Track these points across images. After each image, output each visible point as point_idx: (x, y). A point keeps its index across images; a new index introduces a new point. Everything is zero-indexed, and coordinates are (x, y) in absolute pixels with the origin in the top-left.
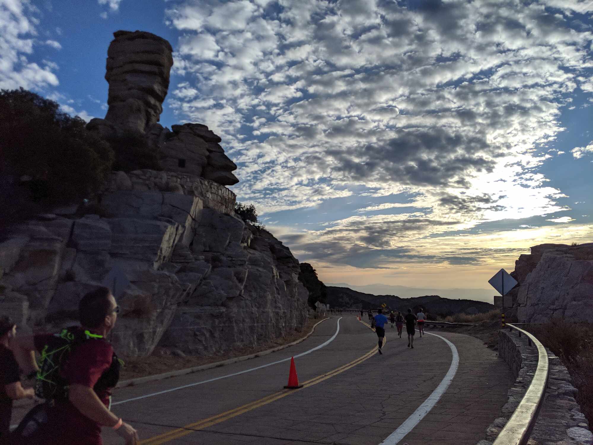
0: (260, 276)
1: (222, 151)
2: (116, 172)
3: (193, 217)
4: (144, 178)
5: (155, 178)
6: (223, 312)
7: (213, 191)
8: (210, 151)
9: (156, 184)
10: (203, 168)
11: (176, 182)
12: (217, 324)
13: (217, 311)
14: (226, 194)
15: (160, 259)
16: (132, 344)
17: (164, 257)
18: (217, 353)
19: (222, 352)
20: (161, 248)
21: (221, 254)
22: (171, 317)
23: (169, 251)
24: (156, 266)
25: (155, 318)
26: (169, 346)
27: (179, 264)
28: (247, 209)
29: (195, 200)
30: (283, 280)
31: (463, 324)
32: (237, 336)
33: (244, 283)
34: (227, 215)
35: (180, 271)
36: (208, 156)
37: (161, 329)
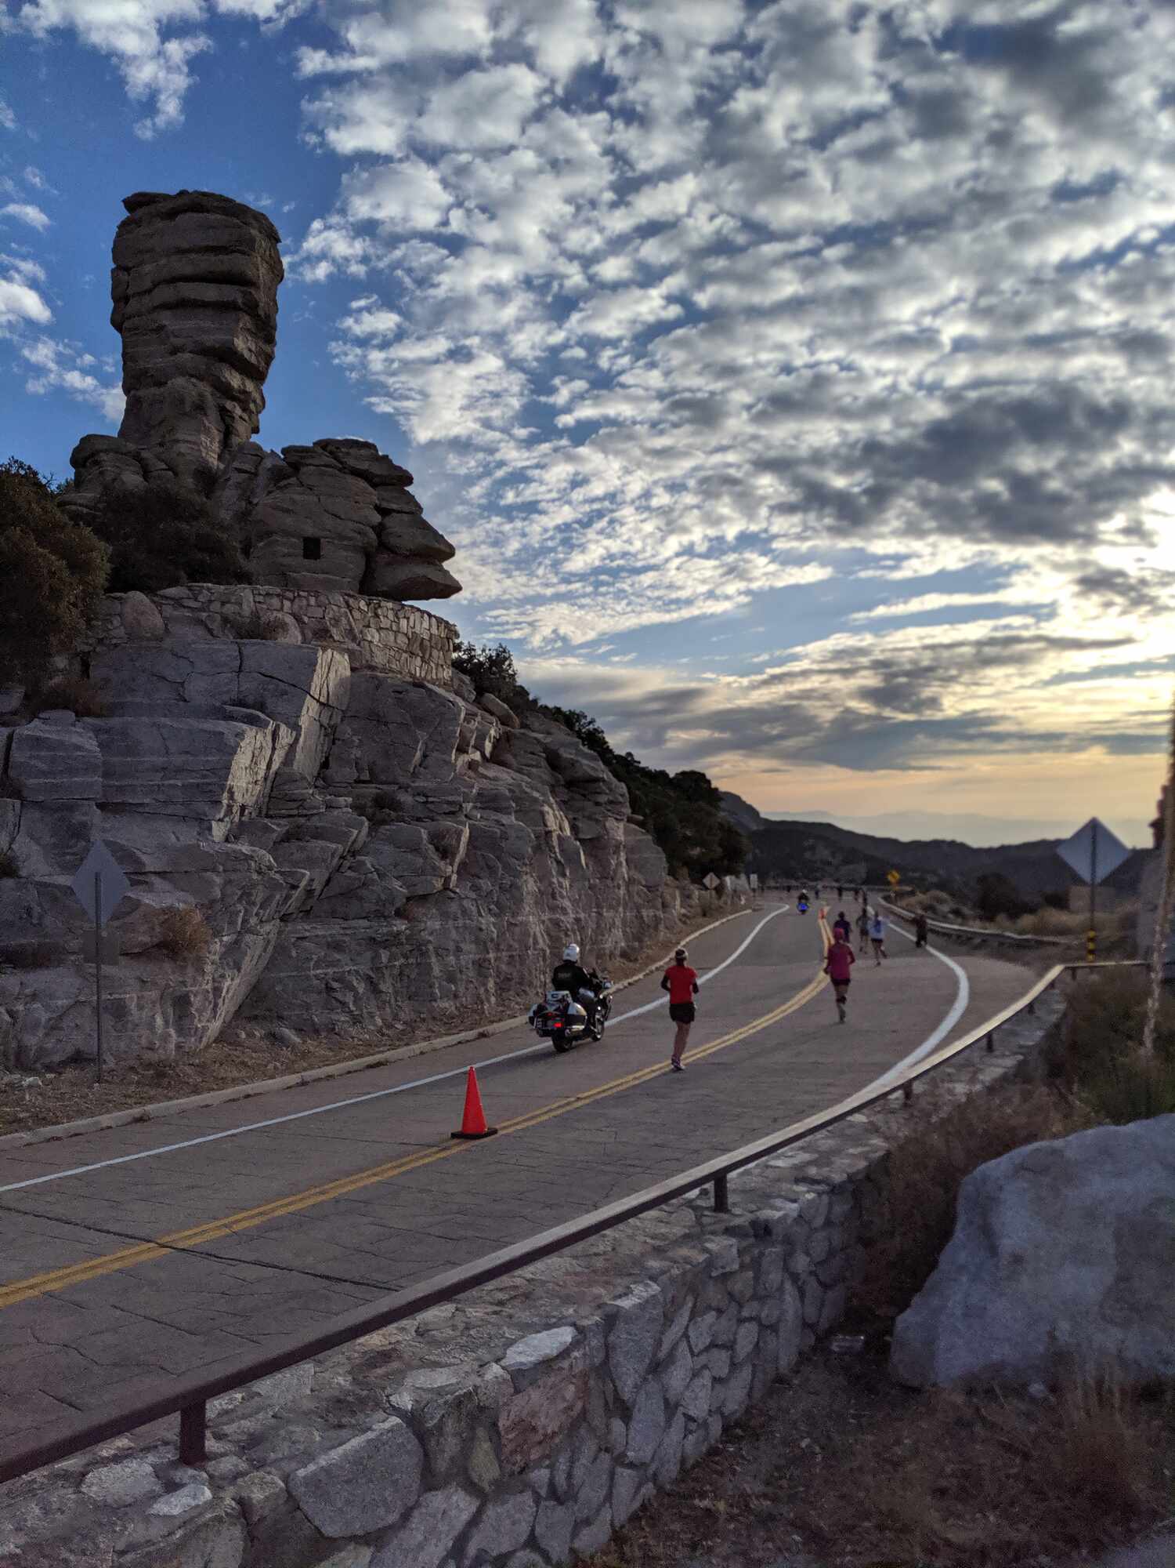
0: (504, 837)
1: (415, 509)
2: (121, 594)
3: (322, 700)
4: (192, 604)
5: (223, 604)
6: (399, 933)
7: (385, 623)
8: (384, 512)
9: (225, 620)
10: (369, 557)
11: (281, 610)
12: (384, 959)
13: (385, 930)
14: (423, 628)
15: (229, 813)
16: (159, 1021)
17: (243, 808)
18: (384, 1030)
19: (399, 1026)
20: (231, 788)
21: (400, 788)
22: (265, 950)
23: (256, 792)
24: (219, 831)
25: (216, 958)
26: (265, 1018)
27: (282, 822)
28: (491, 656)
29: (323, 657)
30: (582, 836)
31: (1046, 939)
32: (441, 987)
33: (458, 860)
34: (418, 684)
35: (287, 838)
36: (381, 524)
37: (237, 981)
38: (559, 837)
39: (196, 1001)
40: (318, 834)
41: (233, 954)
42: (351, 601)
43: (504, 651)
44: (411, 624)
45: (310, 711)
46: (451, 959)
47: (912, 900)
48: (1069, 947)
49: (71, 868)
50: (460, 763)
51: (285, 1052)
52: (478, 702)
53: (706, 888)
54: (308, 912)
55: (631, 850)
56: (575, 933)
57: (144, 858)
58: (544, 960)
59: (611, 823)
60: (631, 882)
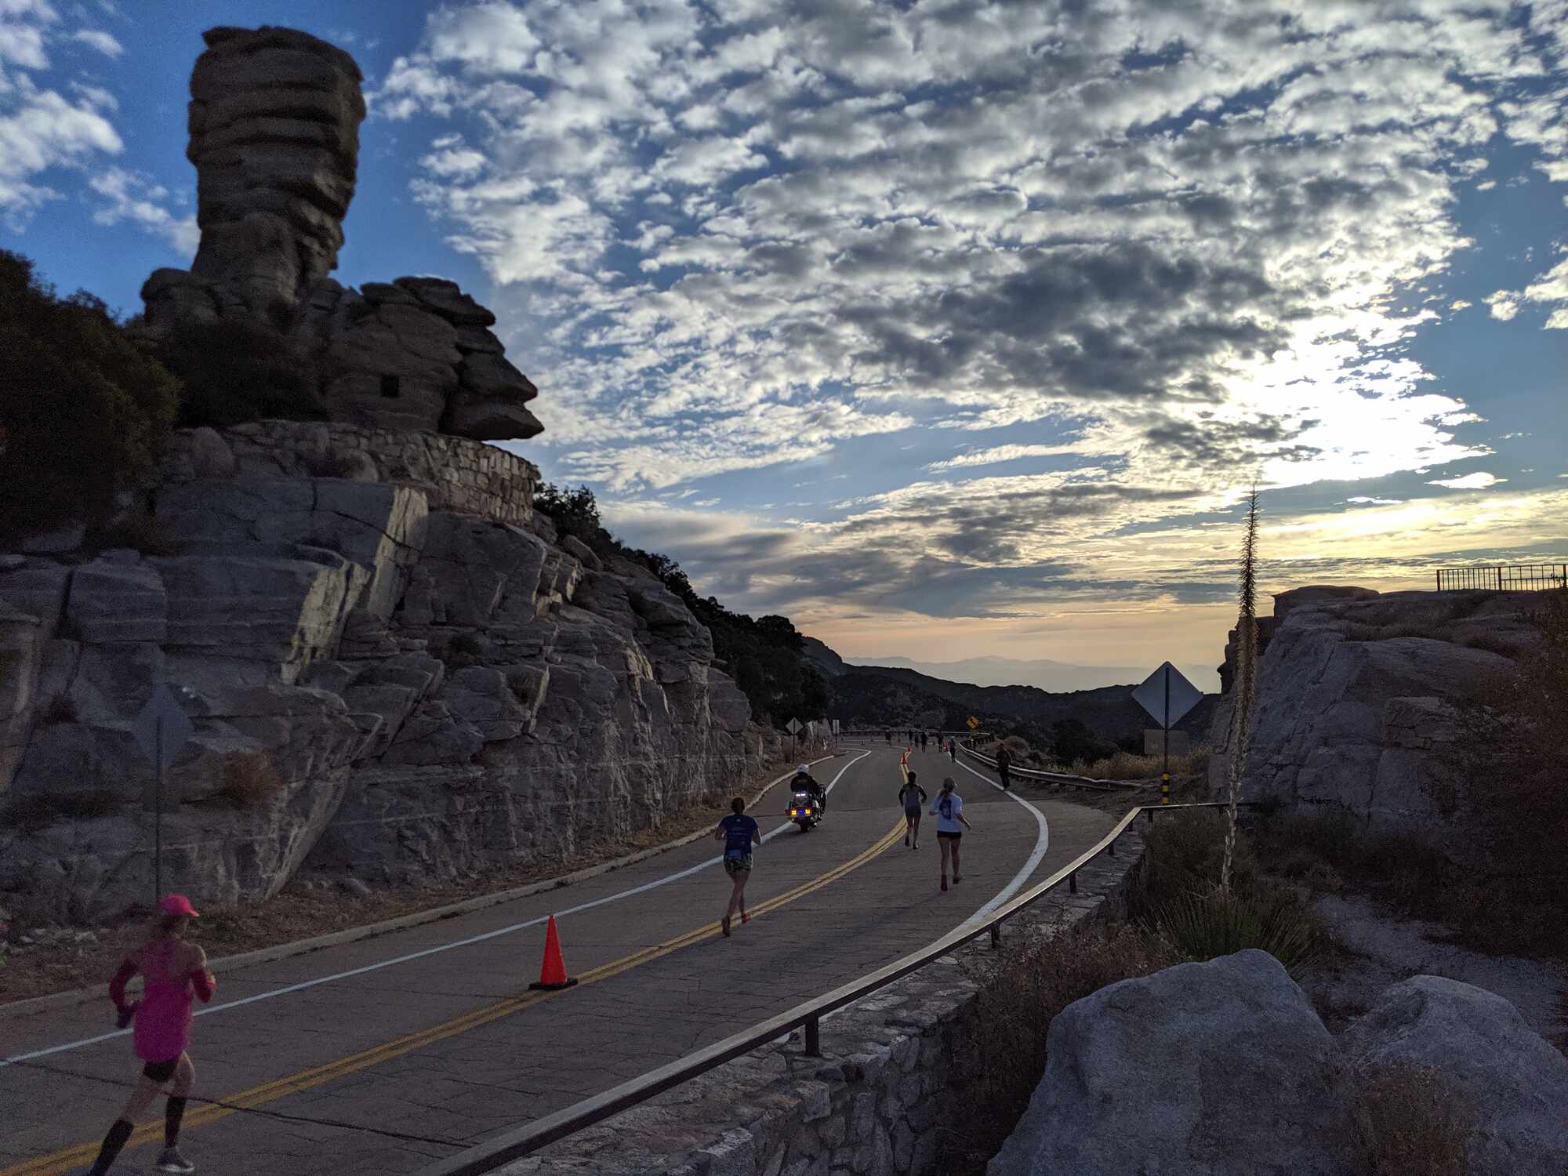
0: (586, 681)
1: (498, 350)
2: (190, 430)
3: (399, 539)
4: (263, 440)
5: (297, 440)
6: (475, 779)
7: (465, 462)
8: (465, 351)
9: (299, 457)
10: (449, 395)
11: (357, 448)
12: (460, 808)
13: (460, 776)
14: (504, 468)
15: (300, 654)
16: (221, 870)
17: (314, 650)
18: (459, 880)
19: (474, 876)
20: (302, 629)
21: (478, 630)
22: (334, 798)
23: (328, 634)
24: (288, 673)
25: (284, 805)
26: (332, 868)
27: (355, 664)
28: (573, 498)
29: (401, 496)
30: (664, 680)
31: (1121, 782)
32: (517, 837)
33: (537, 704)
34: (499, 525)
35: (361, 680)
36: (461, 363)
37: (305, 829)
38: (641, 680)
39: (261, 851)
40: (391, 677)
41: (301, 803)
42: (430, 439)
43: (587, 493)
44: (492, 464)
45: (385, 551)
46: (530, 806)
47: (990, 745)
48: (1144, 791)
49: (130, 713)
50: (540, 605)
51: (355, 904)
52: (559, 543)
53: (790, 734)
54: (379, 758)
55: (715, 695)
56: (657, 781)
57: (210, 702)
58: (625, 807)
59: (694, 667)
60: (714, 727)
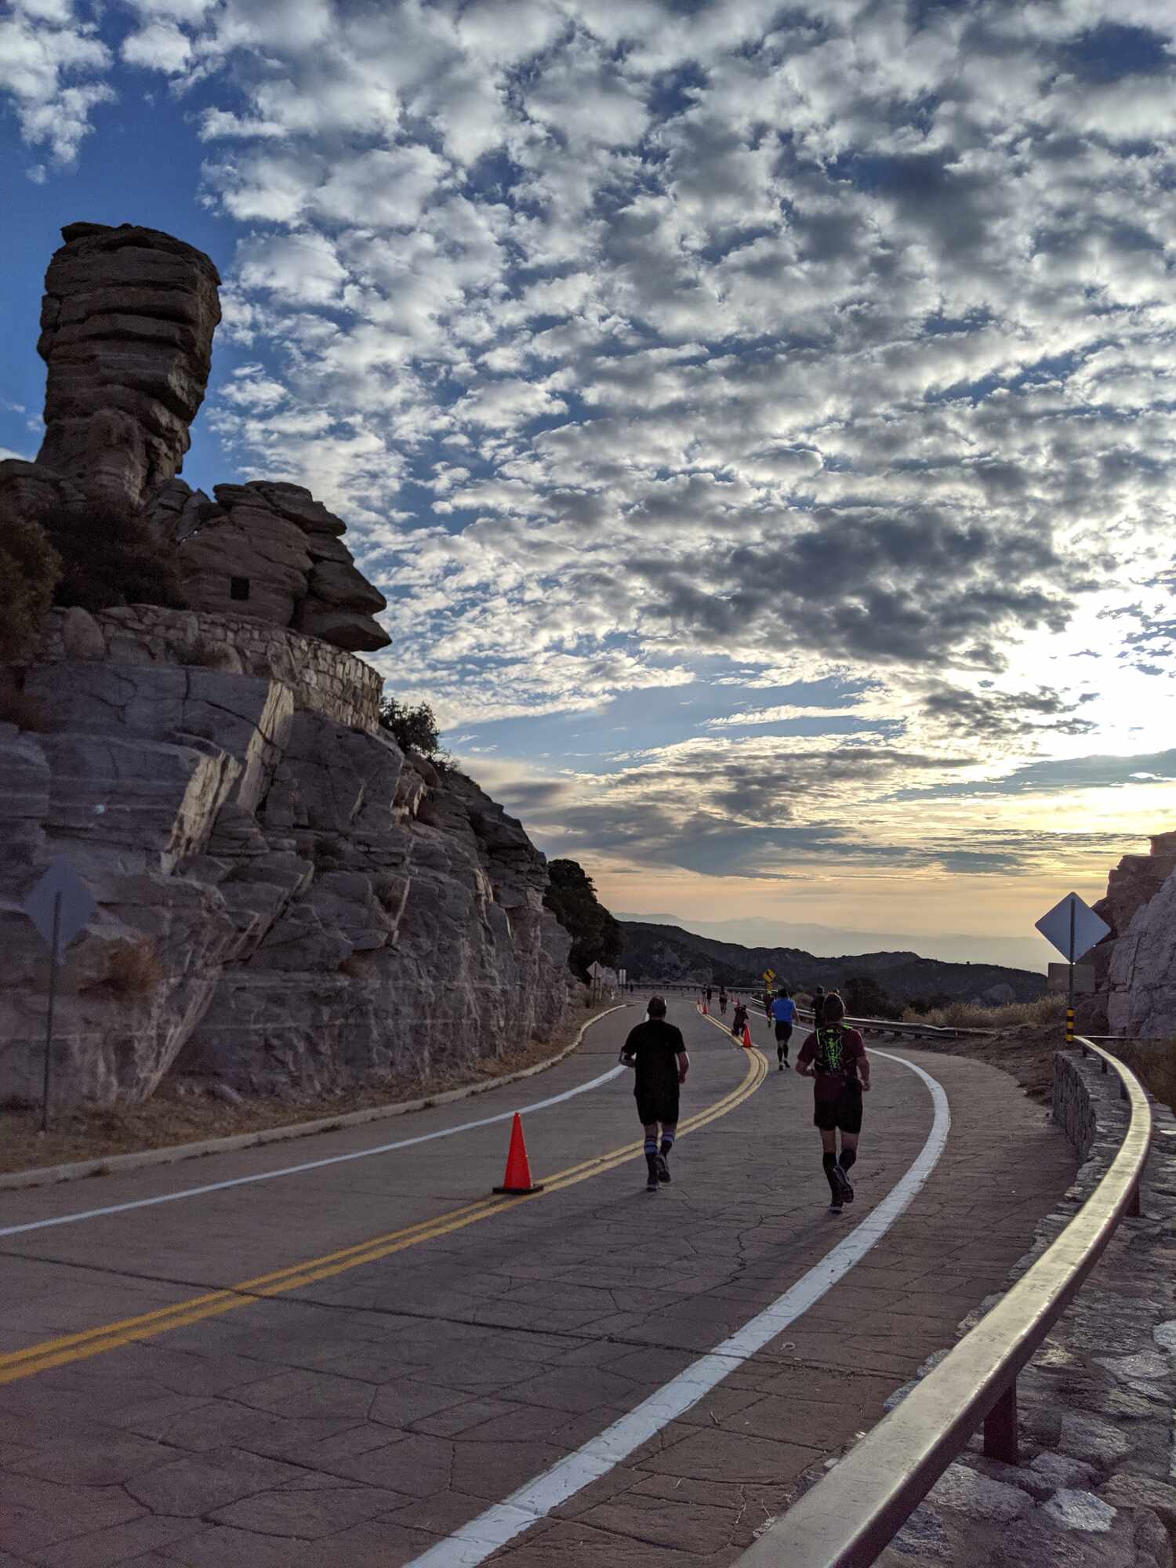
0: (443, 896)
1: (345, 559)
2: (62, 609)
3: (268, 736)
4: (136, 626)
5: (168, 628)
6: (342, 989)
7: (323, 666)
8: (316, 559)
9: (169, 645)
10: (297, 601)
11: (224, 641)
12: (326, 1018)
13: (328, 985)
14: (356, 675)
15: (177, 844)
16: (102, 1068)
17: (189, 841)
18: (325, 1095)
19: (338, 1092)
20: (182, 817)
21: (340, 835)
22: (206, 998)
23: (202, 826)
24: (167, 862)
25: (163, 1001)
26: (201, 1074)
27: (228, 860)
28: (414, 714)
29: (273, 691)
30: (505, 904)
32: (378, 1055)
33: (399, 913)
34: (359, 731)
35: (232, 877)
36: (311, 571)
37: (180, 1029)
38: (486, 902)
39: (139, 1048)
40: (263, 875)
41: (177, 1001)
42: (293, 639)
43: (427, 710)
44: (347, 672)
45: (255, 747)
46: (390, 1021)
49: (11, 892)
51: (228, 1110)
54: (247, 961)
56: (501, 1007)
57: (91, 886)
58: (476, 1031)
